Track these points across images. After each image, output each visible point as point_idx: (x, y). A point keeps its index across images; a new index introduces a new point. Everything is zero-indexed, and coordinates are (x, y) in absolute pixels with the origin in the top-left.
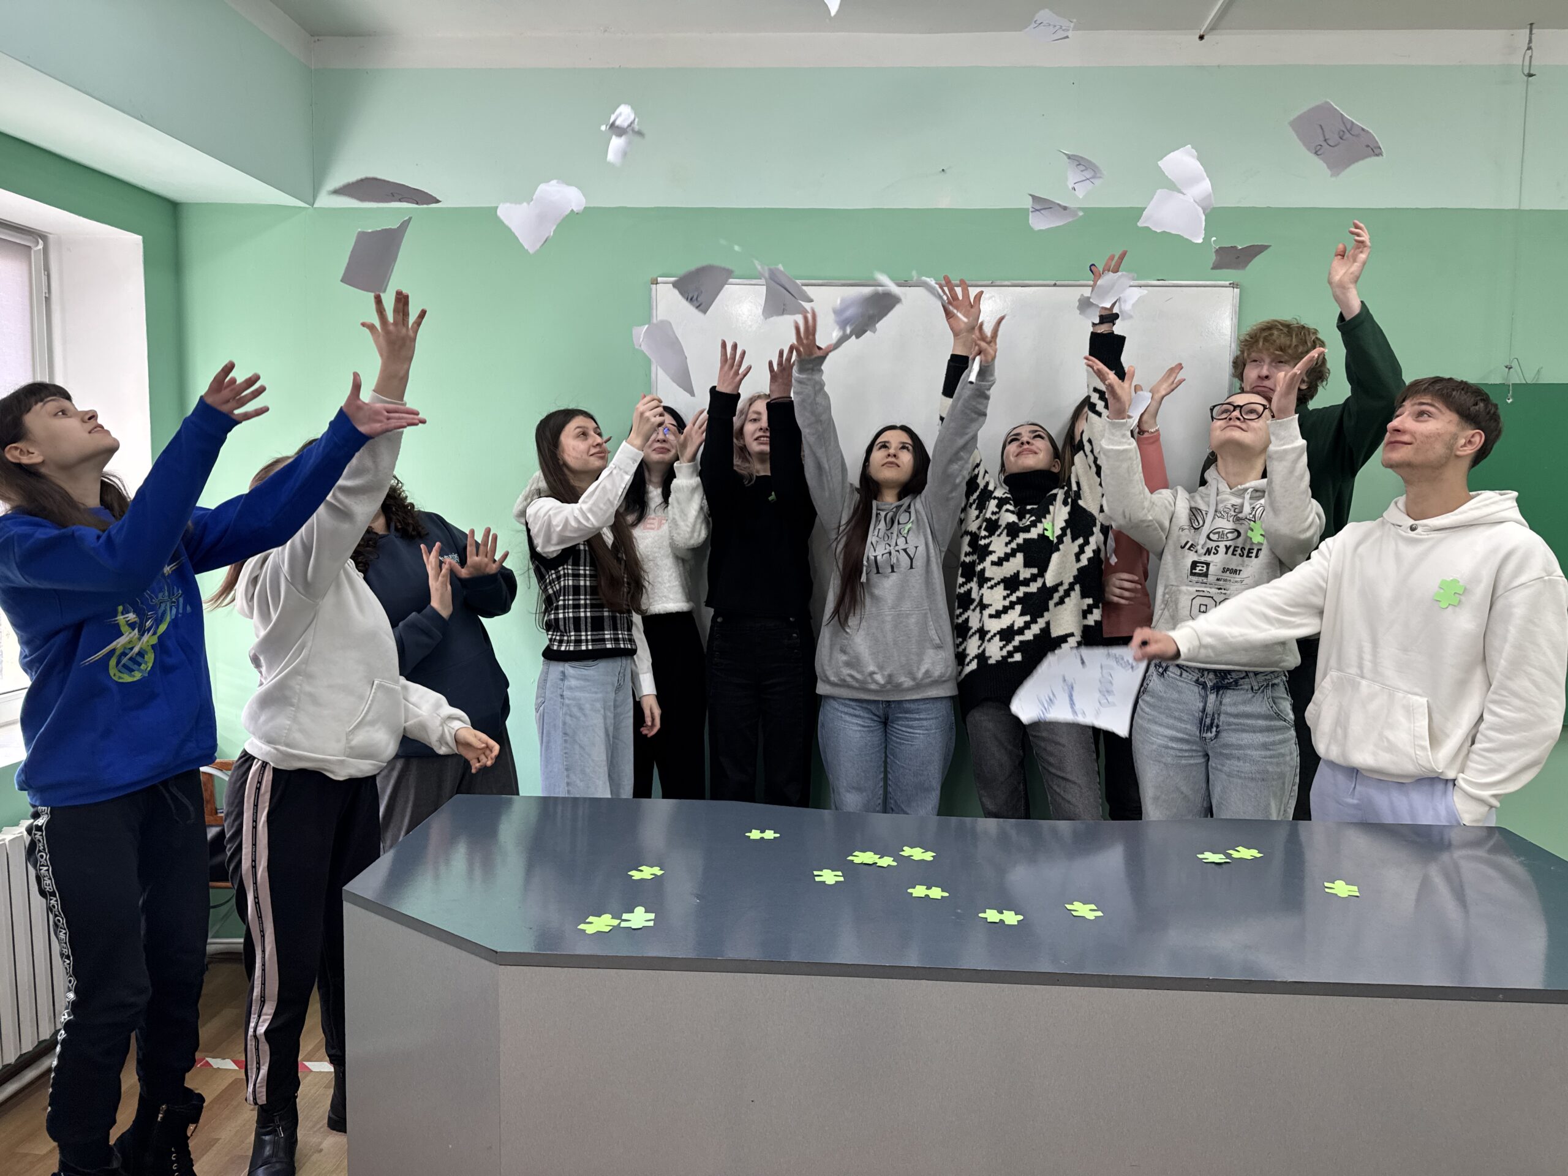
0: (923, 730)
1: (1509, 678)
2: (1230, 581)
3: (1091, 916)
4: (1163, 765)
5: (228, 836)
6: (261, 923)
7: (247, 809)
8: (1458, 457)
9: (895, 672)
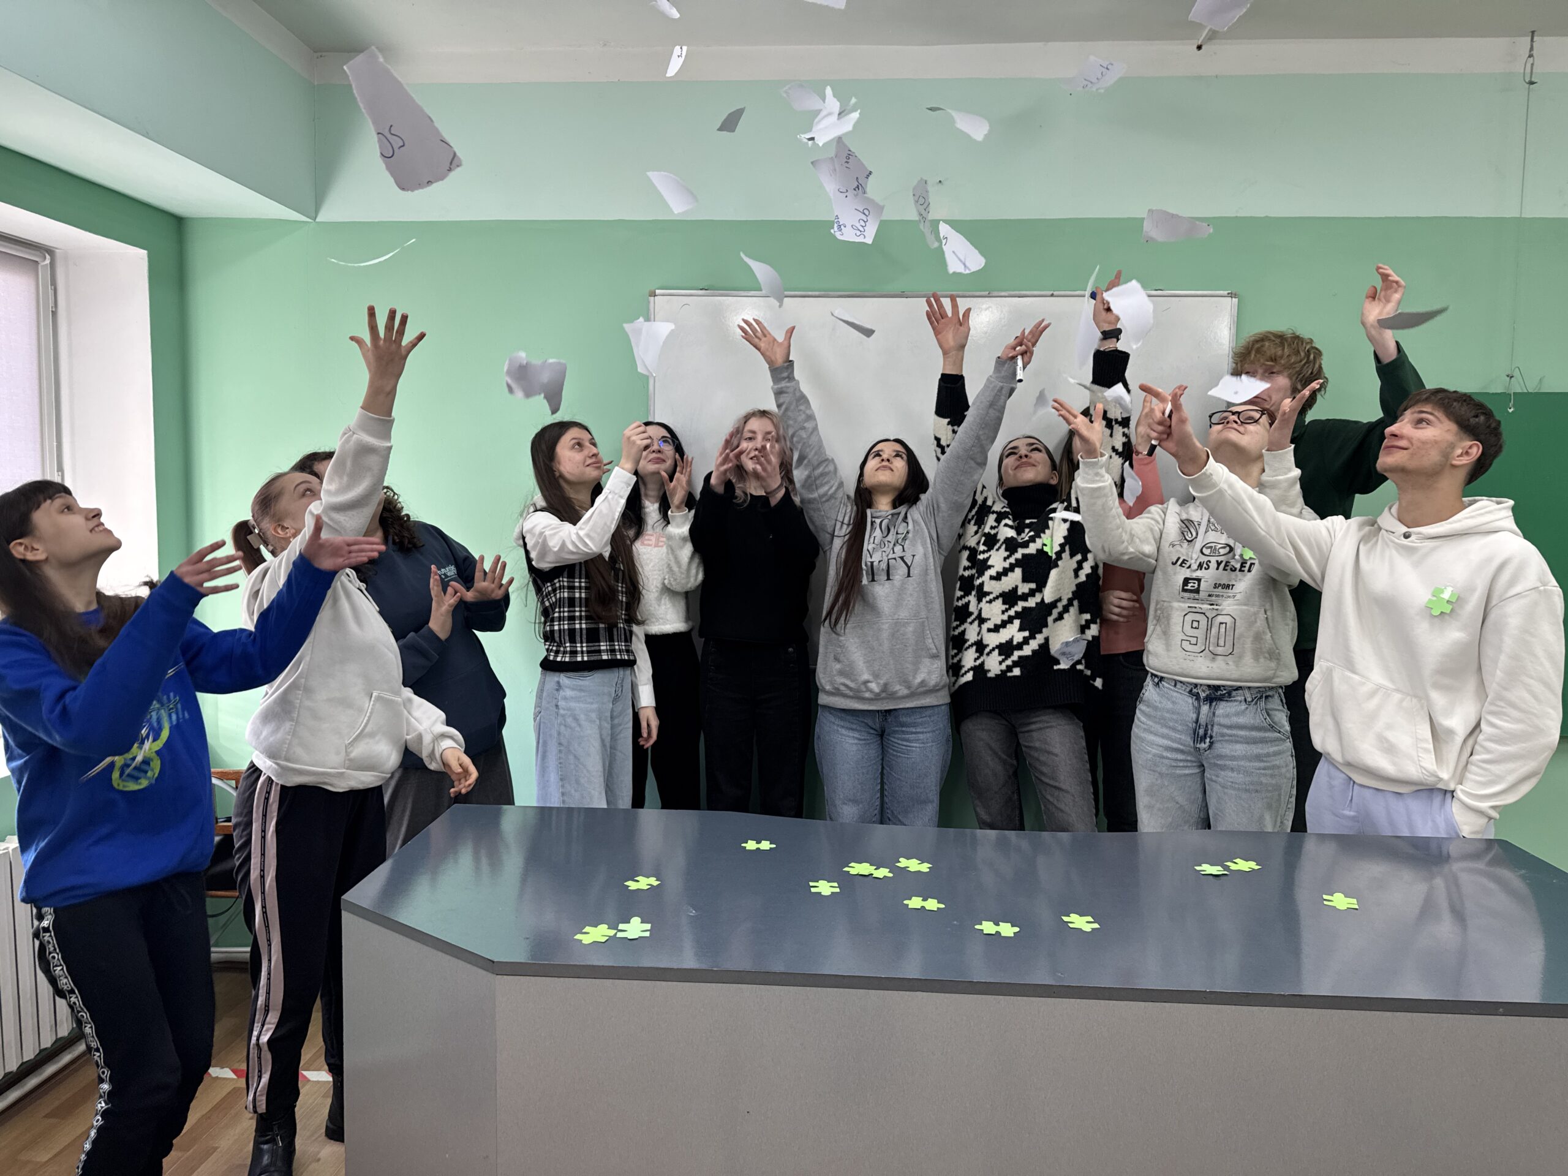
0: (919, 743)
1: (1506, 689)
2: (1223, 596)
3: (1087, 928)
4: (1158, 774)
5: (237, 846)
6: (268, 932)
7: (256, 818)
8: (1454, 466)
9: (891, 680)
